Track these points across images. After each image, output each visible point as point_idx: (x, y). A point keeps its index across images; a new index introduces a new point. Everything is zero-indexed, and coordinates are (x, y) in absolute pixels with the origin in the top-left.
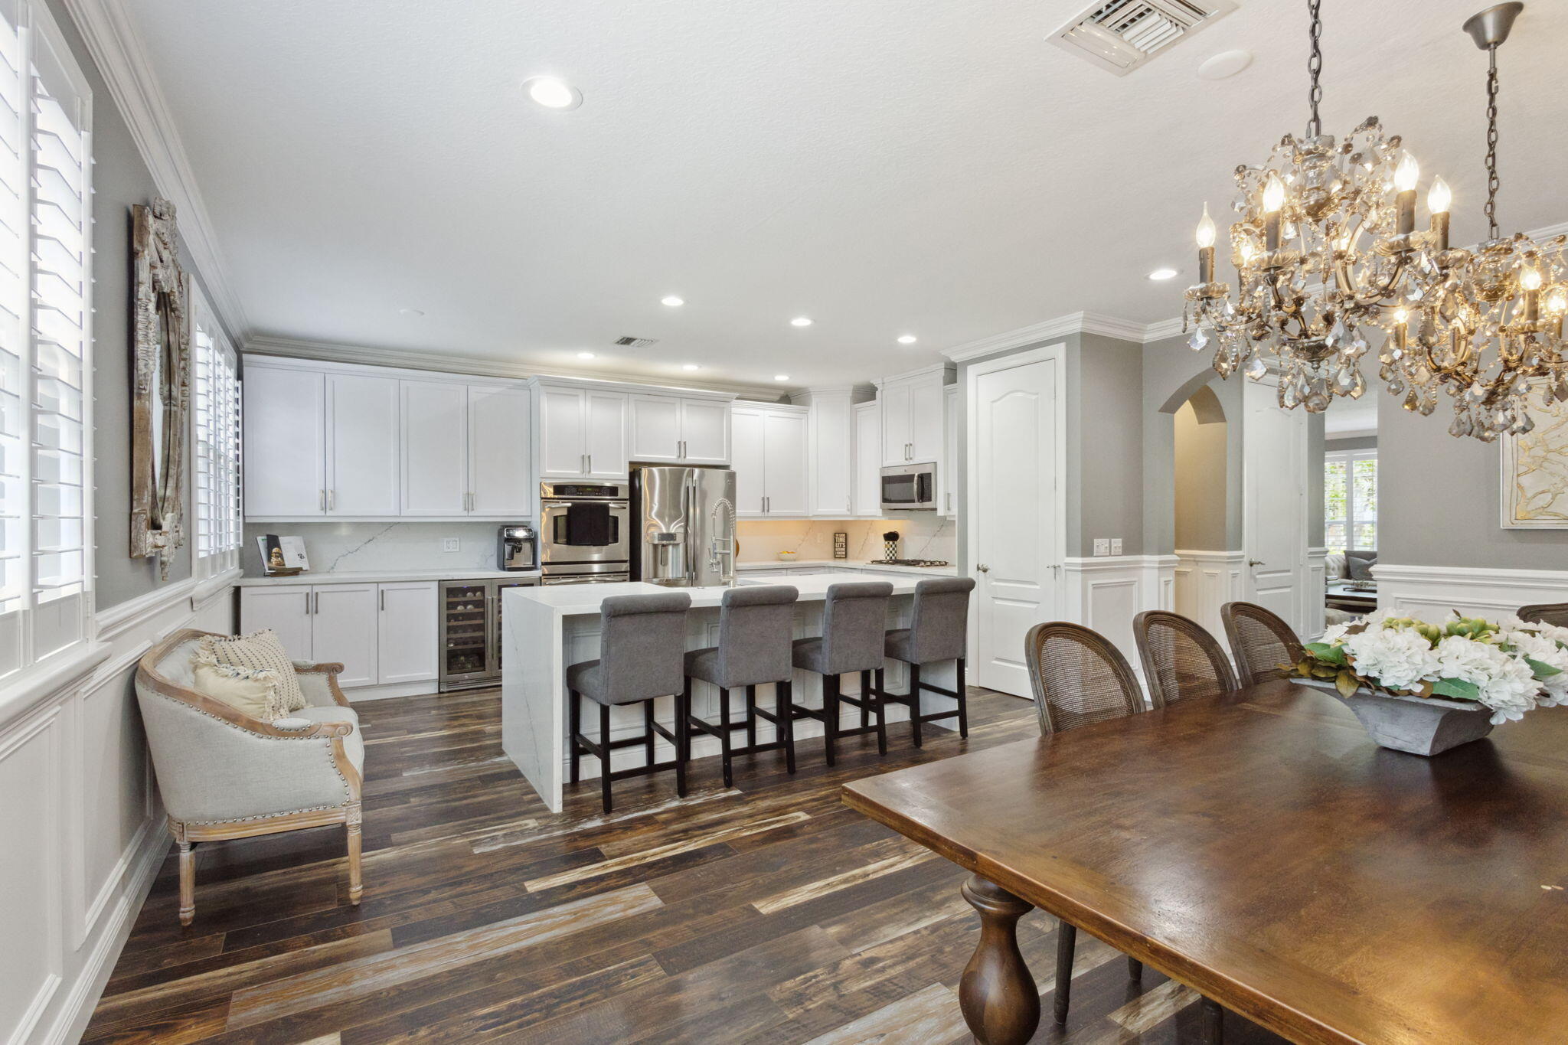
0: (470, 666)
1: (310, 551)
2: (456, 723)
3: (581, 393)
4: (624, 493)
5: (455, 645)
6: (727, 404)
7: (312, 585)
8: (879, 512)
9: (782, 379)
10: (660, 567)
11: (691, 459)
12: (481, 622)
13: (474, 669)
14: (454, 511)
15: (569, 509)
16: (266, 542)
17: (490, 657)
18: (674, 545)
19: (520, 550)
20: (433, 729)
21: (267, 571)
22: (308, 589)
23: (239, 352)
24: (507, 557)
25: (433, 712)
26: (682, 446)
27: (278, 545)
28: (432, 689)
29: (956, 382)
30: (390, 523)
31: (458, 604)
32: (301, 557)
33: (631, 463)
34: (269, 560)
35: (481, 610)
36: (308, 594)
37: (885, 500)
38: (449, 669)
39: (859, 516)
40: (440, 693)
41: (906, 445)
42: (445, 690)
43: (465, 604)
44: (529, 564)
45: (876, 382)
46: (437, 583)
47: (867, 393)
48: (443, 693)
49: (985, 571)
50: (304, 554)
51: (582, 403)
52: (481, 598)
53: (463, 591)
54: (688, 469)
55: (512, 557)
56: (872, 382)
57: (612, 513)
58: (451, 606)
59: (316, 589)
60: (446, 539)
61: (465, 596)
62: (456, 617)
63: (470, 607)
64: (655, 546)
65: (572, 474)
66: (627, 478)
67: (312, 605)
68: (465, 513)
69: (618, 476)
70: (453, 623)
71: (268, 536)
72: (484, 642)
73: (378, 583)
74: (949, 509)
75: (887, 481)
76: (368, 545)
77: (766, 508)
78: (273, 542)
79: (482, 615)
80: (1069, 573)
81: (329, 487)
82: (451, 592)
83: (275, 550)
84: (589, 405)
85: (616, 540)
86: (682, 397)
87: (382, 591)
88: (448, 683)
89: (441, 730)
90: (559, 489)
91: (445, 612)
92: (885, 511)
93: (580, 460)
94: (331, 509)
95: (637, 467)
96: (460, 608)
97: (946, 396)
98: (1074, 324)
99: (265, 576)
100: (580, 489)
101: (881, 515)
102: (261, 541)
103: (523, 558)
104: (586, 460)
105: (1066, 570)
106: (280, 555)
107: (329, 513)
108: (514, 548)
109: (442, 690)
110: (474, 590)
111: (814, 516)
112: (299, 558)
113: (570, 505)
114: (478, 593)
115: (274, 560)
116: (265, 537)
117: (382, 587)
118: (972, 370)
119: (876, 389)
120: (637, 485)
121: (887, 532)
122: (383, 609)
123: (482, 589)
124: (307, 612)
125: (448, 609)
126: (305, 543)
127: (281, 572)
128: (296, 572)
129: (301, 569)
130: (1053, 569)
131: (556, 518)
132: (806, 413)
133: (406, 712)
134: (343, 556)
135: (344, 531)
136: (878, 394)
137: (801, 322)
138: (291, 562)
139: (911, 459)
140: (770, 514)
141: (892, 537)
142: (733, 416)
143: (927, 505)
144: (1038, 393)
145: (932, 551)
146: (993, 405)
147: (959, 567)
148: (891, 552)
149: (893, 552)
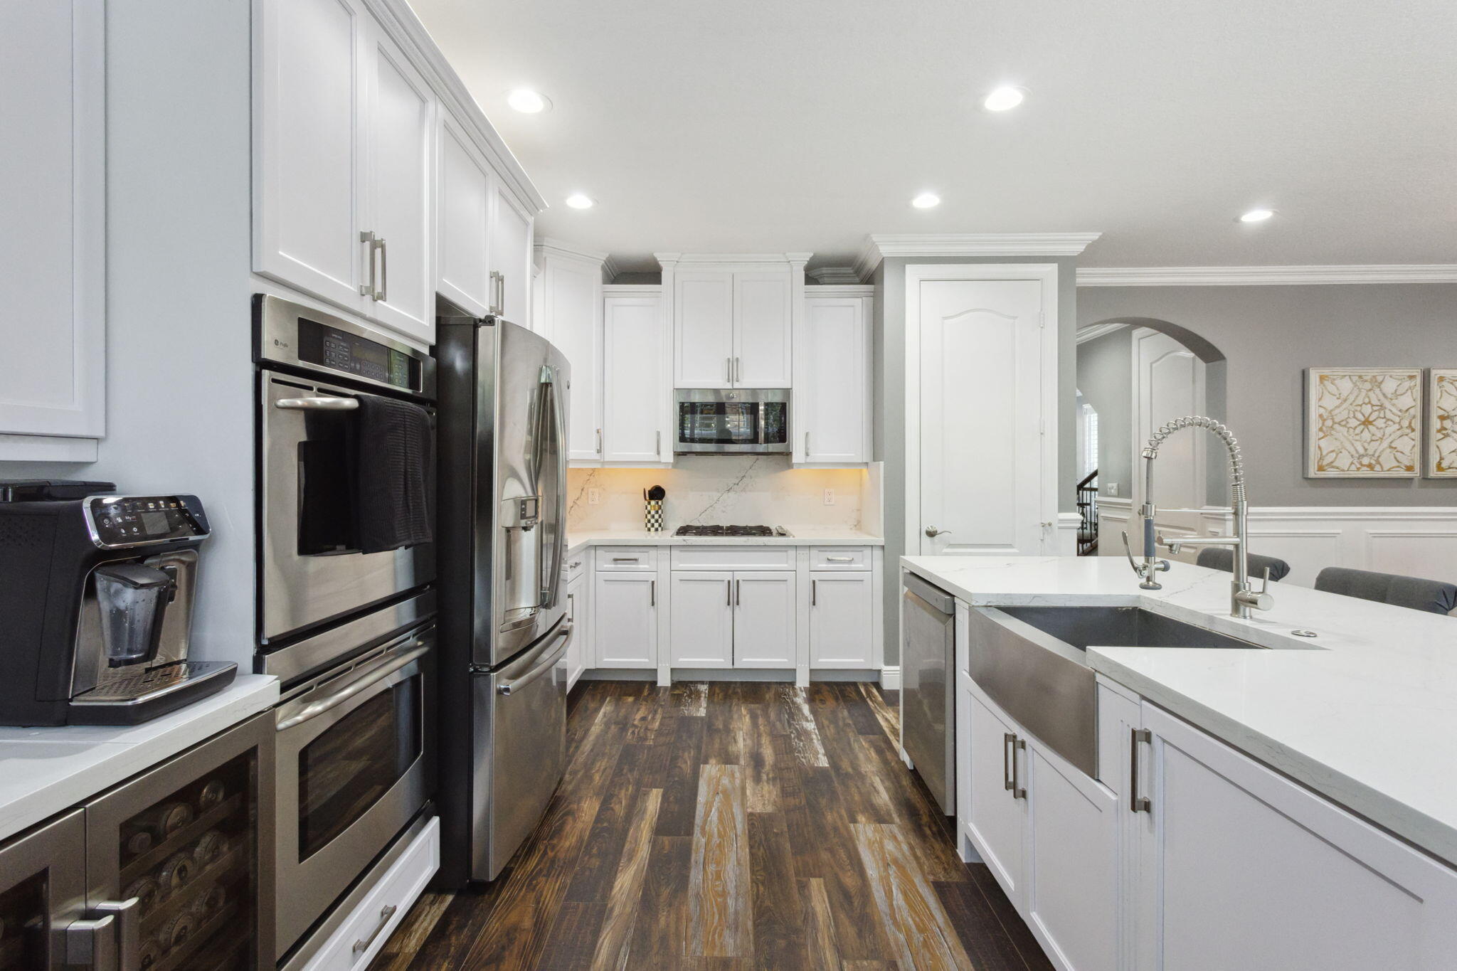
6: (529, 219)
8: (668, 456)
26: (498, 281)
37: (683, 438)
39: (606, 462)
41: (728, 359)
45: (659, 257)
47: (646, 273)
49: (932, 535)
56: (656, 255)
64: (508, 530)
66: (433, 337)
69: (418, 329)
74: (807, 454)
86: (495, 166)
92: (675, 453)
100: (355, 350)
101: (671, 460)
105: (1060, 528)
118: (911, 271)
119: (661, 268)
130: (1041, 527)
136: (665, 276)
139: (736, 383)
141: (656, 494)
143: (772, 447)
144: (1016, 317)
145: (724, 512)
146: (946, 321)
147: (887, 533)
148: (657, 521)
149: (660, 520)
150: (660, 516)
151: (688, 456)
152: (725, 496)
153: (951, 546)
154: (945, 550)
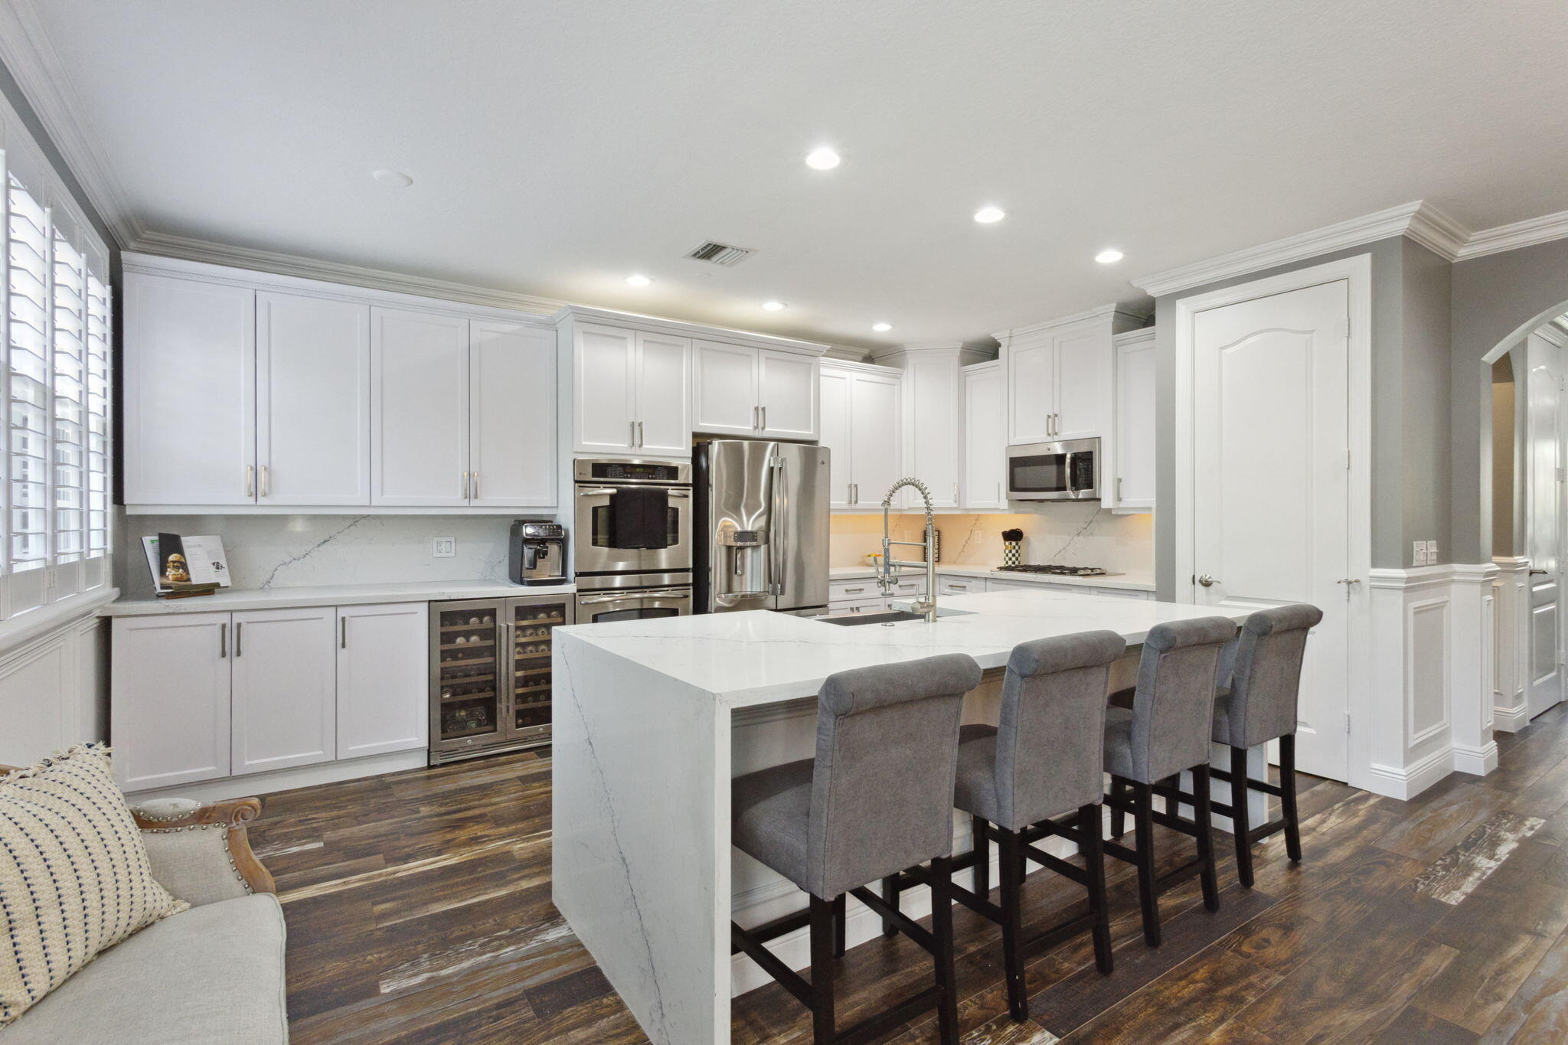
0: (474, 725)
1: (232, 557)
2: (463, 835)
3: (630, 335)
4: (686, 476)
5: (453, 695)
6: (813, 360)
7: (231, 612)
8: (1004, 504)
9: (881, 329)
10: (736, 579)
11: (771, 431)
12: (490, 660)
13: (480, 729)
14: (450, 499)
15: (612, 497)
16: (157, 544)
17: (504, 710)
18: (753, 547)
19: (545, 553)
20: (425, 853)
21: (159, 590)
22: (225, 618)
23: (115, 251)
24: (526, 564)
25: (424, 810)
26: (760, 411)
27: (179, 550)
28: (421, 762)
29: (1154, 325)
30: (355, 517)
31: (458, 634)
32: (218, 566)
33: (695, 435)
34: (163, 572)
35: (489, 643)
36: (224, 626)
37: (1013, 487)
38: (444, 731)
39: (968, 509)
40: (430, 767)
41: (1049, 417)
42: (439, 761)
43: (467, 635)
44: (557, 574)
45: (997, 336)
46: (427, 604)
47: (989, 351)
48: (435, 766)
49: (1207, 584)
50: (223, 562)
51: (631, 349)
52: (491, 625)
53: (466, 615)
54: (772, 444)
55: (534, 565)
56: (993, 335)
57: (671, 503)
58: (447, 638)
59: (238, 618)
60: (435, 540)
61: (467, 623)
62: (453, 654)
63: (474, 639)
64: (729, 548)
65: (615, 447)
66: (690, 454)
67: (231, 644)
68: (466, 502)
69: (677, 452)
70: (450, 663)
71: (160, 535)
72: (494, 689)
73: (336, 606)
74: (1120, 499)
75: (1016, 463)
76: (322, 548)
77: (853, 500)
78: (170, 544)
79: (493, 651)
80: (1374, 591)
81: (262, 461)
82: (447, 617)
83: (173, 557)
84: (640, 351)
85: (675, 541)
86: (760, 347)
87: (343, 619)
88: (444, 753)
89: (439, 853)
90: (601, 470)
91: (438, 648)
92: (1011, 501)
93: (628, 429)
94: (265, 495)
95: (701, 440)
96: (460, 640)
97: (1116, 347)
98: (1395, 222)
99: (159, 596)
100: (628, 469)
101: (1006, 507)
102: (150, 544)
103: (548, 568)
104: (636, 430)
105: (1372, 587)
106: (183, 565)
107: (261, 501)
108: (537, 552)
109: (432, 762)
110: (480, 614)
111: (910, 509)
112: (213, 569)
113: (614, 491)
114: (486, 619)
115: (171, 573)
116: (156, 538)
117: (342, 612)
118: (1182, 307)
119: (999, 345)
120: (704, 465)
121: (1008, 529)
122: (343, 646)
123: (492, 613)
124: (224, 655)
125: (442, 642)
126: (225, 546)
127: (184, 590)
128: (209, 590)
129: (217, 585)
130: (1344, 585)
131: (595, 510)
132: (898, 377)
133: (382, 811)
134: (285, 564)
135: (299, 527)
136: (1002, 351)
137: (989, 215)
138: (200, 575)
139: (1056, 434)
140: (858, 506)
141: (1013, 536)
142: (821, 377)
143: (1083, 493)
144: (1314, 331)
145: (1074, 554)
146: (1224, 351)
147: (1158, 578)
148: (1014, 555)
149: (1017, 555)
150: (1017, 552)
151: (1046, 503)
152: (1076, 539)
153: (1229, 598)
154: (1223, 602)
